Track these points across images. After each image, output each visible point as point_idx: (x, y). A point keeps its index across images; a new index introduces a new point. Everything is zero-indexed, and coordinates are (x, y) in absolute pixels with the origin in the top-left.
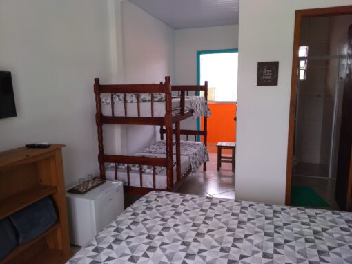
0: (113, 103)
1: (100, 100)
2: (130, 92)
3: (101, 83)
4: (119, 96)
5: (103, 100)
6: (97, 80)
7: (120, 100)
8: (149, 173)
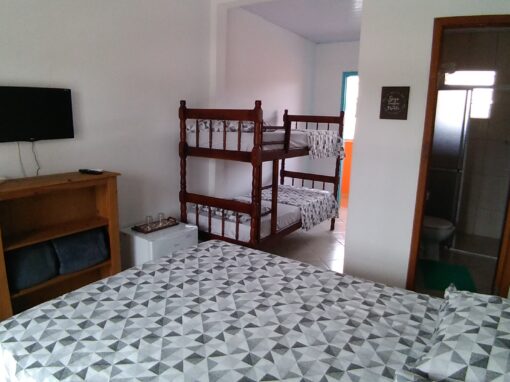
0: (198, 131)
1: (185, 127)
2: (219, 119)
3: (188, 106)
4: (205, 123)
5: (188, 127)
6: (183, 103)
7: (206, 127)
8: (233, 221)
